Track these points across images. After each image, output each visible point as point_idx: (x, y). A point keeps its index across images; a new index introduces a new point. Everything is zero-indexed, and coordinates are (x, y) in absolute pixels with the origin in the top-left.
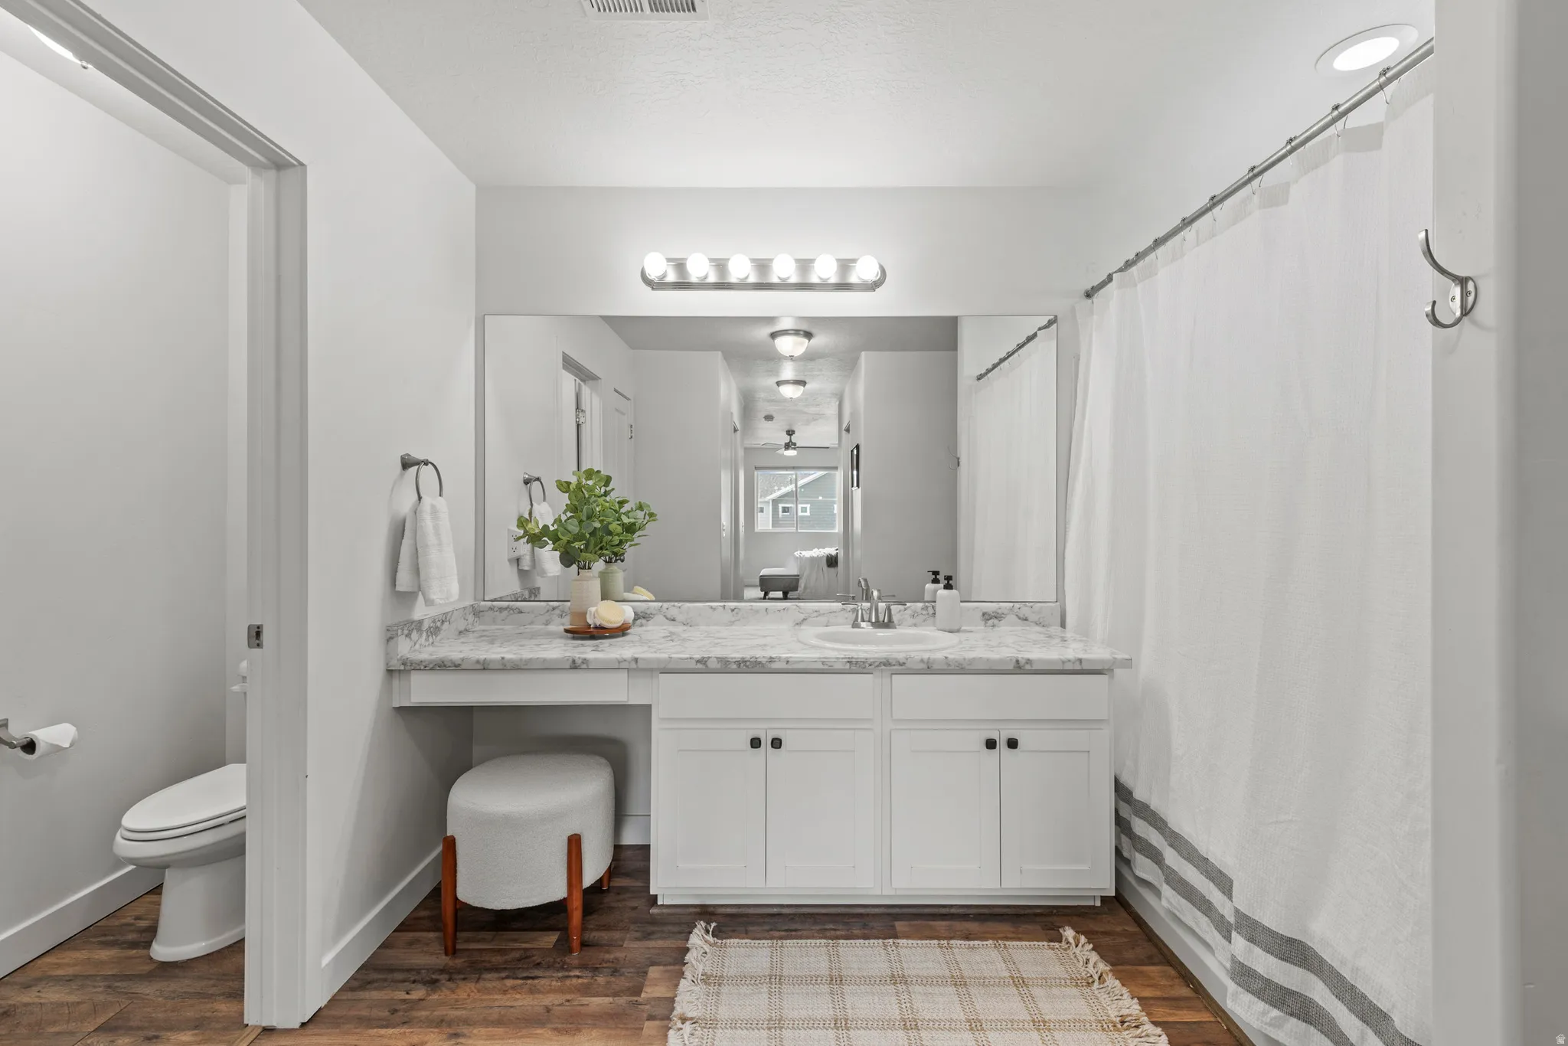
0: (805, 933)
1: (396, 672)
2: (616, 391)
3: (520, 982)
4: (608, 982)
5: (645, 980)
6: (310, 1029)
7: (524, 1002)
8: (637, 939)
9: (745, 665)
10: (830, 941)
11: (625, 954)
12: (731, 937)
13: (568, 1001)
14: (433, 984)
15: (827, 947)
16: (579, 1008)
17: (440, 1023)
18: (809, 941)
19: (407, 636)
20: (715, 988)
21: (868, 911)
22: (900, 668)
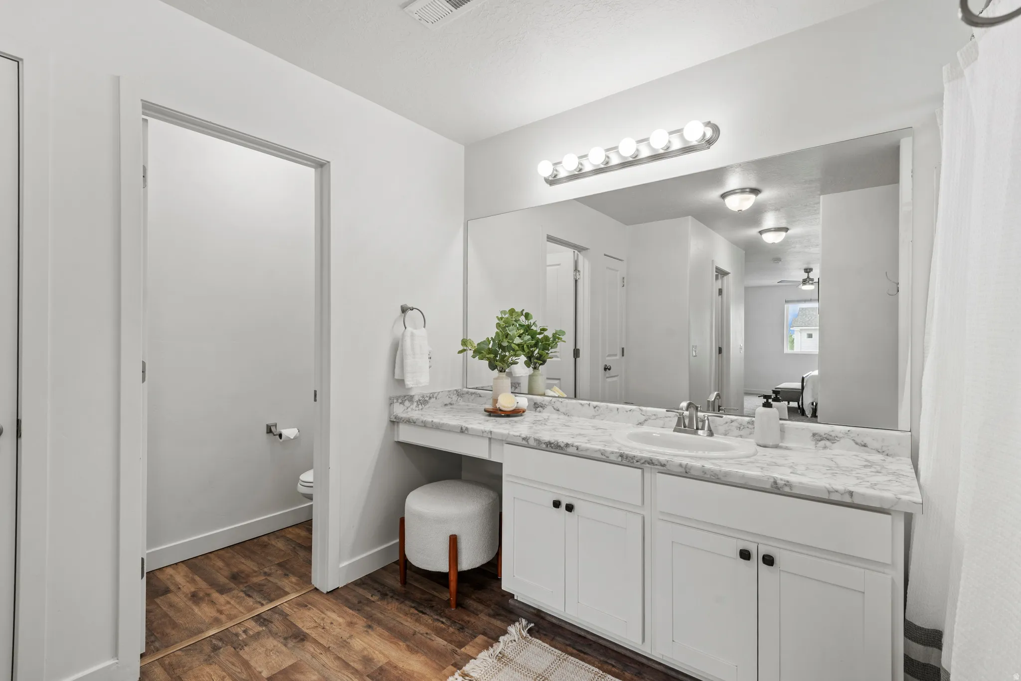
0: (590, 658)
1: (394, 422)
2: (605, 255)
3: (416, 612)
4: (453, 633)
5: (471, 641)
6: (330, 596)
7: (409, 624)
8: (489, 615)
9: (551, 446)
10: (601, 672)
11: (475, 621)
12: (537, 638)
13: (427, 634)
14: (384, 596)
15: (595, 674)
16: (428, 640)
17: (370, 617)
18: (586, 665)
19: (400, 403)
20: (502, 665)
21: (650, 664)
22: (662, 468)
